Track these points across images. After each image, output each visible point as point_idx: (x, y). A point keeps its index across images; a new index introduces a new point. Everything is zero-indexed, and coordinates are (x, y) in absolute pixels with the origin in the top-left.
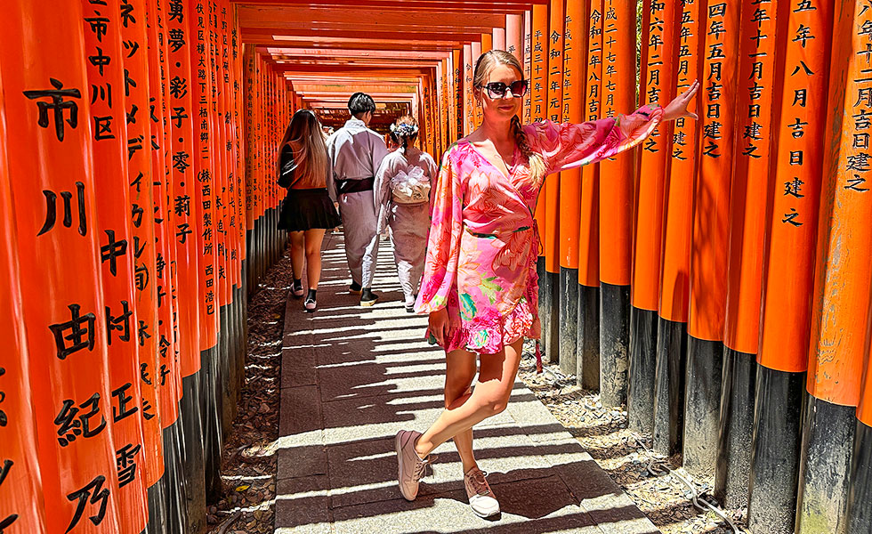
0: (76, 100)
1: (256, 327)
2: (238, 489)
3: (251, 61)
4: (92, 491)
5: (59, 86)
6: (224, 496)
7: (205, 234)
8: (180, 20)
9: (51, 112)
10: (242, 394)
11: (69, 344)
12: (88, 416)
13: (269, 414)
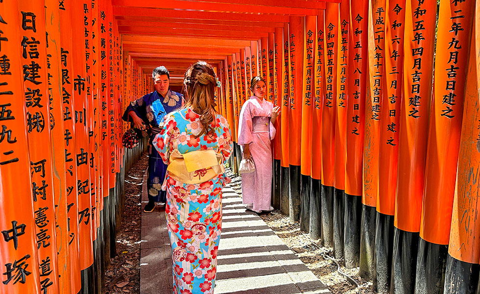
0: (84, 81)
1: (128, 190)
2: (123, 252)
3: (126, 59)
4: (85, 212)
5: (79, 77)
6: (117, 255)
7: (111, 138)
8: (104, 47)
9: (77, 85)
10: (124, 217)
11: (80, 162)
12: (85, 186)
13: (136, 225)
